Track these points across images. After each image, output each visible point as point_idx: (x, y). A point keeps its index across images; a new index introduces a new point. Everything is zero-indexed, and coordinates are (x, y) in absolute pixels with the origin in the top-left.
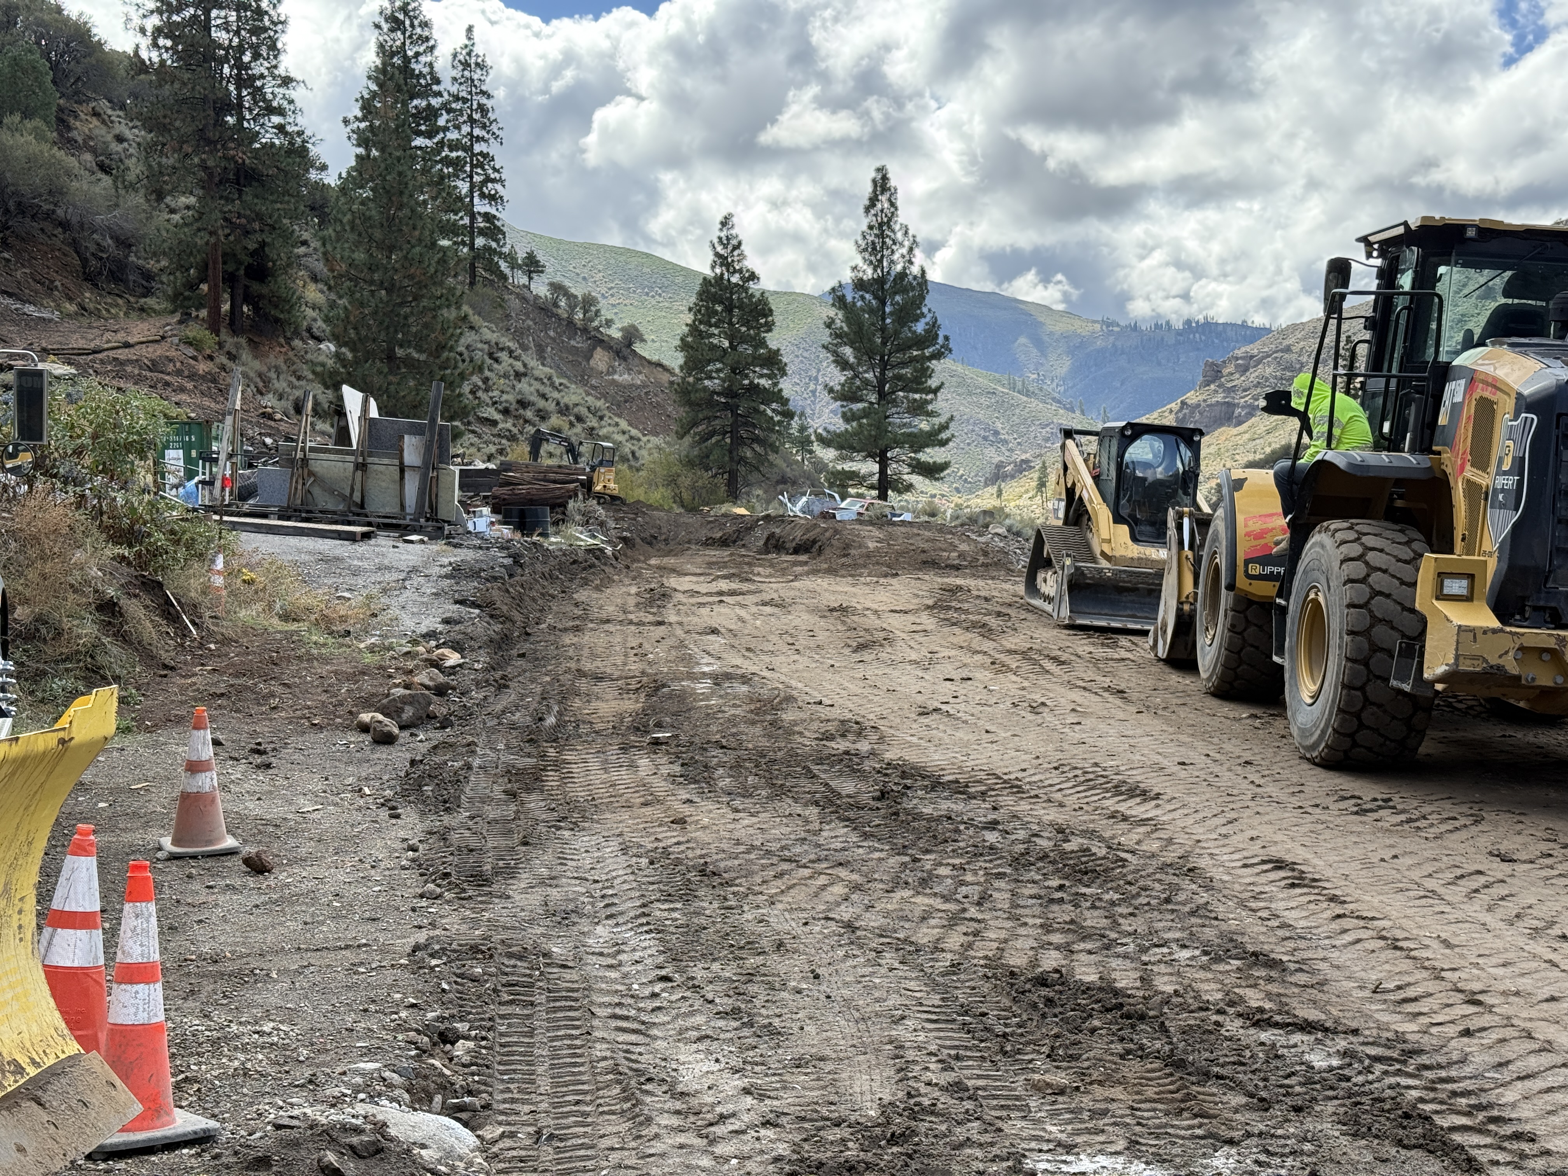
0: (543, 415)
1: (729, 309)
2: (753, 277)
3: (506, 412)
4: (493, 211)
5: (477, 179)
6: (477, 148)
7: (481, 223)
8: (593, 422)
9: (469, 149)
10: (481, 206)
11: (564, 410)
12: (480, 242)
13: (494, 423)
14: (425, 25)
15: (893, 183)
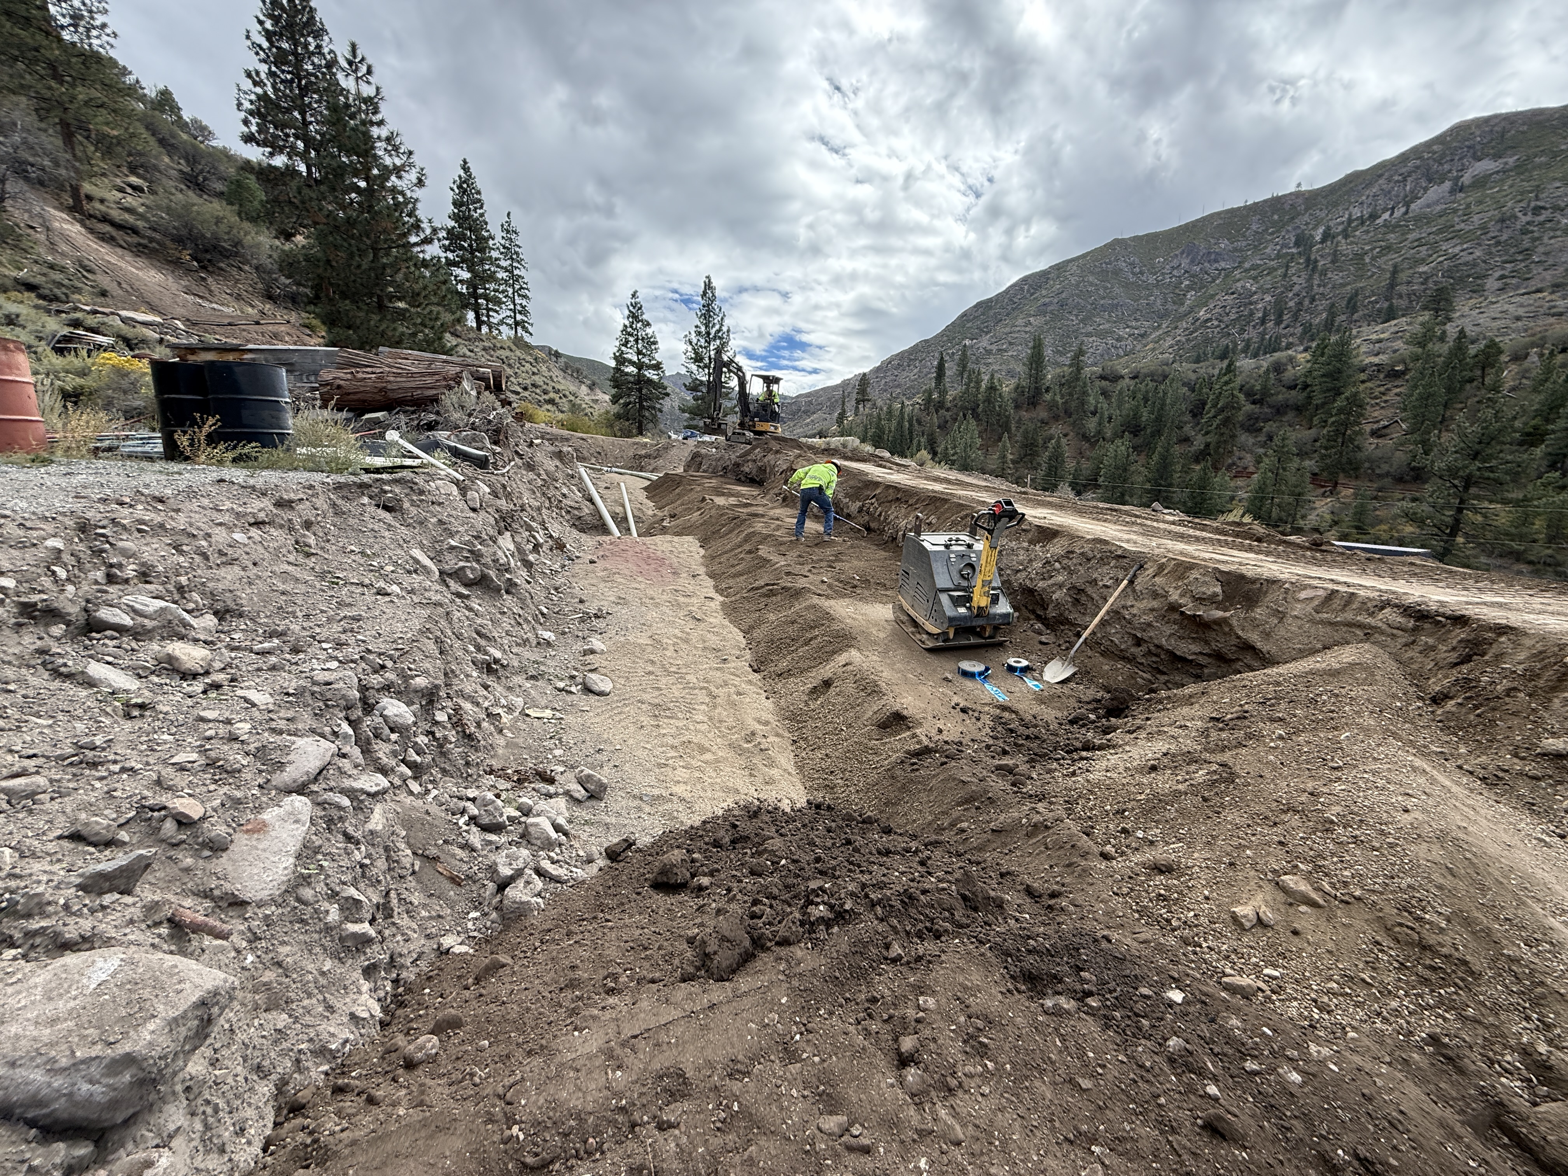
0: (545, 392)
1: (637, 341)
2: (648, 324)
3: (525, 389)
4: (524, 303)
5: (517, 287)
6: (516, 272)
7: (518, 308)
8: (572, 398)
9: (512, 272)
10: (518, 300)
11: (557, 391)
12: (519, 317)
13: (518, 393)
14: (479, 193)
15: (714, 284)
